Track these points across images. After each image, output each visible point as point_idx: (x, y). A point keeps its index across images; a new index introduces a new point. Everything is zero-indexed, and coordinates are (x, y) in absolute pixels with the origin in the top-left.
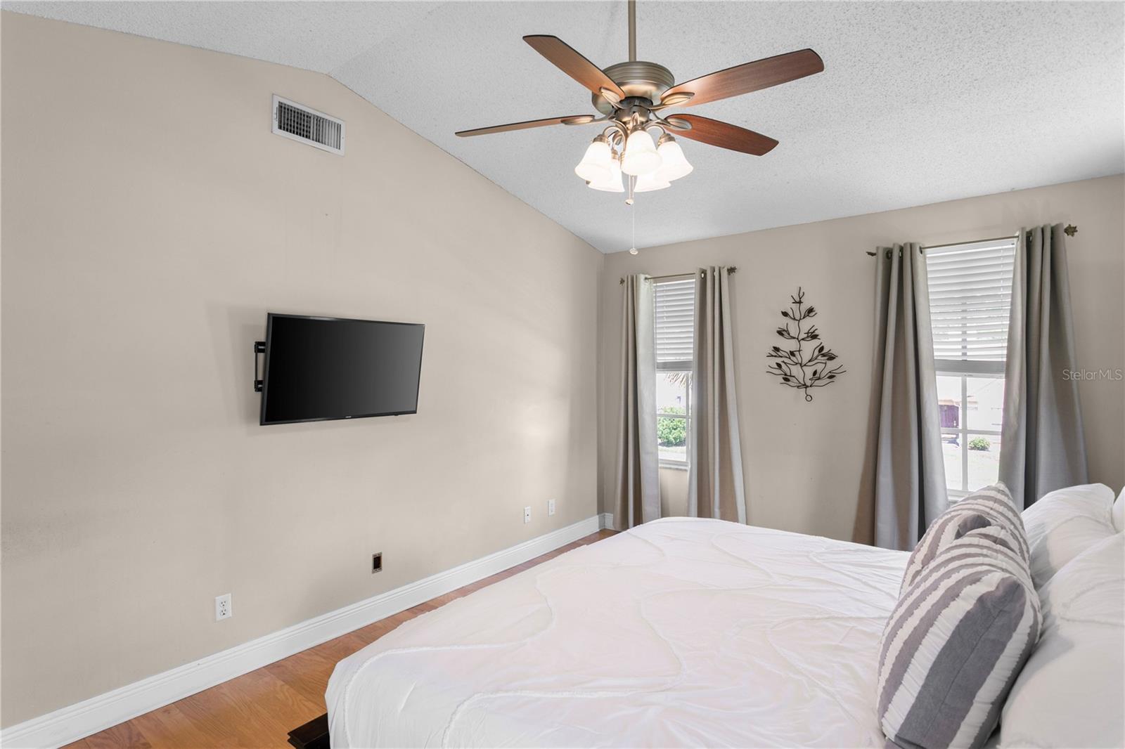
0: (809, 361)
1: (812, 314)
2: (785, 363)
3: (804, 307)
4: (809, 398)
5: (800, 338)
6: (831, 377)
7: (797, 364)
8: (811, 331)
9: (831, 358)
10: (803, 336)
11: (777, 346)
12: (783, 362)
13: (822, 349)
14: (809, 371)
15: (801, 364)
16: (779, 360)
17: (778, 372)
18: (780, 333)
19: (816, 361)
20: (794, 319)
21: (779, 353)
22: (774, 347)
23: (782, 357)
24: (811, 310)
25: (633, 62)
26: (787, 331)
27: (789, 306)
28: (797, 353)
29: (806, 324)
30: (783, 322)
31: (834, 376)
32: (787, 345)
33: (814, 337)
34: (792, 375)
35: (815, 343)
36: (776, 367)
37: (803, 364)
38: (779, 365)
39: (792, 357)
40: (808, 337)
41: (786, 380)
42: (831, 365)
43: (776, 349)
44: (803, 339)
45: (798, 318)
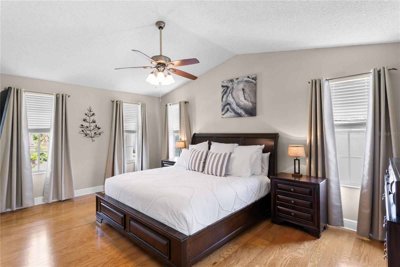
0: (93, 129)
1: (94, 115)
2: (85, 130)
3: (92, 113)
4: (93, 141)
5: (90, 122)
6: (100, 134)
7: (89, 130)
8: (93, 120)
9: (99, 129)
10: (91, 121)
11: (82, 124)
12: (84, 129)
13: (96, 126)
14: (93, 132)
15: (90, 131)
16: (83, 129)
17: (83, 133)
18: (84, 120)
19: (95, 130)
20: (88, 116)
21: (83, 127)
22: (81, 125)
23: (84, 128)
24: (94, 114)
25: (161, 55)
26: (86, 120)
27: (87, 112)
28: (89, 127)
29: (92, 118)
30: (85, 117)
31: (101, 134)
32: (85, 124)
33: (95, 122)
34: (87, 133)
35: (94, 124)
36: (82, 131)
37: (91, 130)
38: (83, 131)
39: (87, 128)
40: (92, 122)
41: (86, 135)
42: (100, 131)
43: (82, 125)
44: (91, 123)
45: (89, 116)
